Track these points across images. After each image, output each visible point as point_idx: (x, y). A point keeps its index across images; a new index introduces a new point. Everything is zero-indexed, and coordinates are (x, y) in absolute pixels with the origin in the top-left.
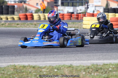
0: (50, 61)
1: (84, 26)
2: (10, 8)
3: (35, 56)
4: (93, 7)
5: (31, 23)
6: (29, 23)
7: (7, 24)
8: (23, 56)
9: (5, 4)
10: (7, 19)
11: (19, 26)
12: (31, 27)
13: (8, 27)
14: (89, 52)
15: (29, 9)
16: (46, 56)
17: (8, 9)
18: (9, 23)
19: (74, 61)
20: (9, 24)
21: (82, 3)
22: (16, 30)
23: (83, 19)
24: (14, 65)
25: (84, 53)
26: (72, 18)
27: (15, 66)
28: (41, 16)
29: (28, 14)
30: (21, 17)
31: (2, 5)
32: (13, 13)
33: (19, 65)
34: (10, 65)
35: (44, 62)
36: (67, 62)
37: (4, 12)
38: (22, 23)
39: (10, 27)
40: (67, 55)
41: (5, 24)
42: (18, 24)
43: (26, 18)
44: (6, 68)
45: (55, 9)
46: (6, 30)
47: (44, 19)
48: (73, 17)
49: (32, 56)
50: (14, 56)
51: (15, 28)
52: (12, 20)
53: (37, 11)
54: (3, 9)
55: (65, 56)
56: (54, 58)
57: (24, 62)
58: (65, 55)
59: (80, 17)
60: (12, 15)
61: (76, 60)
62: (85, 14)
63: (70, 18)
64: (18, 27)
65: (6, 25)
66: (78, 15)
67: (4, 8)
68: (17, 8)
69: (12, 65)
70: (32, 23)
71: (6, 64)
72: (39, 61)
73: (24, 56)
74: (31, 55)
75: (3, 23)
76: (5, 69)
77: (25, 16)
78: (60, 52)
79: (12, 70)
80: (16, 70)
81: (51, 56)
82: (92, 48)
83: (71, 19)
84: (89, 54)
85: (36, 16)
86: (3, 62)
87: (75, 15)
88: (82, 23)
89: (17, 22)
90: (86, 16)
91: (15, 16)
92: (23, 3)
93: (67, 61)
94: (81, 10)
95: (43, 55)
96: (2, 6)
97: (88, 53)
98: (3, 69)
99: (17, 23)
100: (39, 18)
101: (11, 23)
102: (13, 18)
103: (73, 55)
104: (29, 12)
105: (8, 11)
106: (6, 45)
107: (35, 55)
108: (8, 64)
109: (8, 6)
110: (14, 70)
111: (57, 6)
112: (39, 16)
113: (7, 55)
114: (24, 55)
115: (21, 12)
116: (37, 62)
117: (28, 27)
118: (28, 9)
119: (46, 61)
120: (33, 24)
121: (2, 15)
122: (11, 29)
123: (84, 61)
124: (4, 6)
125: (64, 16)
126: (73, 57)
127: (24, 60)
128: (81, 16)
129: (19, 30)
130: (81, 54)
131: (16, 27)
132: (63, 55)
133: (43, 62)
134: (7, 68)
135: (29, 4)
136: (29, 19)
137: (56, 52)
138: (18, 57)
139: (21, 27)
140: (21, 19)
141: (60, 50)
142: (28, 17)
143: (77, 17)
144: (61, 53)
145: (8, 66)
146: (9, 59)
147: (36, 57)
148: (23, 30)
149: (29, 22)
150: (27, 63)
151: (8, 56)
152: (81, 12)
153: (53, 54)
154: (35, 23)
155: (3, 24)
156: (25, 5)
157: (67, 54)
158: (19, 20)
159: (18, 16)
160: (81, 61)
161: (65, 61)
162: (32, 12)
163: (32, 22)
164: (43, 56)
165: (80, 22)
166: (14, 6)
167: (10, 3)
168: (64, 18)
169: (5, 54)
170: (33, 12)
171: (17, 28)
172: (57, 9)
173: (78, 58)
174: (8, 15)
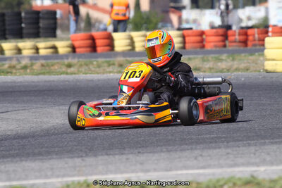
0: (186, 168)
1: (269, 66)
2: (44, 18)
3: (140, 155)
5: (107, 62)
6: (100, 60)
7: (37, 65)
8: (102, 155)
9: (26, 6)
10: (37, 49)
11: (72, 69)
12: (110, 72)
13: (44, 74)
15: (97, 21)
16: (171, 153)
17: (38, 23)
18: (43, 62)
19: (258, 166)
20: (42, 65)
23: (263, 45)
26: (227, 42)
29: (94, 33)
30: (77, 44)
31: (16, 10)
32: (51, 33)
34: (73, 182)
35: (170, 170)
36: (237, 169)
37: (24, 31)
38: (82, 61)
39: (50, 73)
40: (234, 149)
41: (32, 65)
42: (69, 66)
43: (93, 47)
45: (174, 18)
48: (231, 38)
50: (78, 157)
51: (63, 77)
52: (53, 53)
54: (23, 20)
55: (228, 154)
56: (196, 158)
58: (229, 150)
59: (251, 38)
60: (50, 39)
61: (264, 162)
62: (265, 29)
63: (224, 41)
64: (72, 74)
65: (34, 67)
66: (246, 34)
67: (25, 18)
68: (62, 18)
69: (79, 183)
70: (111, 60)
71: (60, 180)
72: (155, 170)
73: (106, 157)
74: (126, 152)
75: (24, 62)
77: (90, 42)
78: (211, 143)
81: (187, 153)
83: (225, 46)
85: (120, 40)
86: (49, 173)
87: (237, 34)
88: (263, 55)
89: (67, 59)
90: (270, 34)
93: (236, 165)
94: (249, 18)
95: (162, 151)
96: (19, 14)
99: (66, 62)
100: (129, 45)
101: (49, 61)
102: (55, 48)
103: (252, 149)
104: (99, 29)
105: (39, 28)
106: (45, 126)
107: (139, 152)
108: (65, 179)
109: (38, 13)
111: (179, 9)
112: (131, 39)
113: (56, 154)
114: (107, 154)
116: (148, 171)
117: (103, 73)
118: (93, 21)
119: (177, 170)
120: (114, 64)
121: (20, 40)
122: (54, 81)
124: (26, 13)
125: (204, 37)
126: (255, 154)
127: (110, 166)
128: (254, 35)
129: (78, 81)
130: (275, 147)
131: (67, 74)
132: (223, 151)
133: (167, 170)
135: (95, 7)
136: (99, 49)
137: (198, 142)
138: (90, 160)
139: (79, 72)
140: (78, 50)
141: (208, 136)
142: (99, 42)
143: (243, 38)
144: (214, 145)
145: (68, 186)
146: (66, 165)
147: (142, 158)
148: (88, 81)
149: (102, 56)
150: (119, 176)
151: (61, 158)
152: (250, 24)
153: (192, 149)
154: (121, 59)
155: (25, 67)
156: (84, 10)
157: (233, 147)
158: (71, 54)
159: (68, 39)
162: (105, 30)
164: (163, 154)
165: (252, 53)
166: (55, 13)
167: (39, 3)
168: (205, 43)
169: (48, 153)
170: (110, 28)
171: (70, 77)
172: (180, 18)
173: (268, 158)
174: (38, 40)
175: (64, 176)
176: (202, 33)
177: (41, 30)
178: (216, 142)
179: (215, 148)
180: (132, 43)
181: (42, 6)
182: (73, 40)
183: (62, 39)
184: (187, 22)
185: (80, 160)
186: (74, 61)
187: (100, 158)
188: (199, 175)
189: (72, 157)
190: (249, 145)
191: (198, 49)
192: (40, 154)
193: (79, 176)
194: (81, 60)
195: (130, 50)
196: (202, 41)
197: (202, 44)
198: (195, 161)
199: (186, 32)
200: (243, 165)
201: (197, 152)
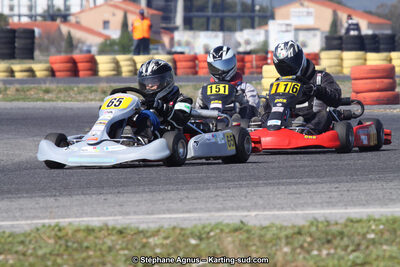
0: (169, 211)
2: (20, 38)
3: (119, 195)
4: (287, 31)
5: (89, 88)
6: (82, 86)
7: (11, 90)
8: (78, 194)
10: (12, 72)
11: (50, 95)
12: (92, 100)
13: (18, 100)
14: (293, 180)
15: (80, 41)
16: (155, 194)
17: (14, 42)
18: (18, 86)
19: (248, 210)
20: (17, 90)
21: (252, 19)
22: (45, 109)
23: (261, 73)
24: (57, 225)
25: (278, 184)
27: (60, 230)
28: (122, 63)
29: (77, 55)
30: (56, 67)
32: (28, 54)
33: (70, 224)
34: (44, 226)
35: (152, 214)
36: (225, 214)
39: (24, 99)
40: (224, 190)
41: (6, 89)
42: (47, 91)
43: (74, 71)
44: (30, 234)
45: (166, 40)
46: (11, 109)
47: (131, 71)
49: (109, 196)
50: (51, 196)
51: (39, 104)
52: (29, 76)
53: (108, 47)
55: (217, 196)
56: (181, 201)
57: (87, 215)
58: (218, 192)
59: (248, 65)
60: (31, 61)
61: (255, 207)
62: (264, 54)
64: (49, 101)
65: (8, 92)
66: (242, 60)
68: (40, 37)
69: (50, 226)
70: (94, 85)
71: (29, 222)
72: (135, 213)
73: (82, 196)
74: (105, 191)
76: (28, 239)
77: (69, 65)
78: (199, 183)
79: (52, 241)
80: (62, 242)
81: (172, 195)
82: (300, 166)
84: (295, 187)
85: (104, 64)
86: (18, 214)
88: (260, 84)
89: (45, 83)
90: (269, 61)
91: (36, 63)
92: (58, 20)
93: (224, 209)
94: (248, 42)
95: (144, 191)
97: (290, 184)
98: (22, 238)
99: (44, 86)
100: (114, 70)
101: (26, 86)
102: (31, 71)
103: (244, 191)
104: (81, 51)
105: (15, 47)
106: (17, 160)
107: (119, 192)
108: (35, 221)
109: (13, 31)
110: (56, 243)
111: (171, 30)
112: (117, 63)
113: (27, 193)
114: (83, 194)
115: (53, 50)
116: (128, 214)
117: (84, 101)
118: (74, 43)
119: (159, 213)
120: (96, 91)
122: (28, 108)
123: (282, 209)
125: (197, 62)
126: (246, 197)
127: (86, 208)
128: (251, 62)
129: (55, 108)
130: (269, 189)
131: (44, 100)
132: (211, 193)
133: (148, 214)
134: (33, 235)
135: (78, 25)
136: (81, 73)
137: (185, 182)
138: (64, 200)
139: (58, 98)
140: (57, 74)
142: (81, 66)
143: (240, 64)
144: (202, 185)
145: (38, 230)
146: (37, 206)
147: (122, 198)
148: (67, 109)
149: (84, 82)
150: (95, 219)
151: (32, 197)
152: (249, 48)
153: (177, 189)
154: (104, 85)
156: (64, 29)
157: (223, 188)
158: (50, 78)
159: (46, 62)
160: (270, 209)
161: (219, 210)
162: (89, 51)
163: (92, 82)
164: (144, 195)
166: (33, 32)
167: (16, 19)
168: (197, 69)
169: (18, 191)
170: (94, 50)
171: (47, 105)
172: (172, 39)
173: (261, 202)
174: (13, 61)
175: (34, 218)
176: (195, 58)
177: (17, 51)
178: (204, 182)
179: (203, 189)
180: (117, 67)
181: (20, 23)
182: (52, 63)
183: (40, 62)
184: (179, 44)
185: (52, 199)
186: (53, 86)
187: (75, 198)
188: (185, 219)
189: (44, 197)
190: (241, 186)
191: (191, 76)
192: (9, 192)
193: (50, 218)
194: (60, 85)
195: (114, 75)
196: (194, 67)
197: (194, 70)
198: (180, 204)
199: (177, 57)
200: (232, 209)
201: (183, 194)
